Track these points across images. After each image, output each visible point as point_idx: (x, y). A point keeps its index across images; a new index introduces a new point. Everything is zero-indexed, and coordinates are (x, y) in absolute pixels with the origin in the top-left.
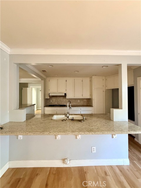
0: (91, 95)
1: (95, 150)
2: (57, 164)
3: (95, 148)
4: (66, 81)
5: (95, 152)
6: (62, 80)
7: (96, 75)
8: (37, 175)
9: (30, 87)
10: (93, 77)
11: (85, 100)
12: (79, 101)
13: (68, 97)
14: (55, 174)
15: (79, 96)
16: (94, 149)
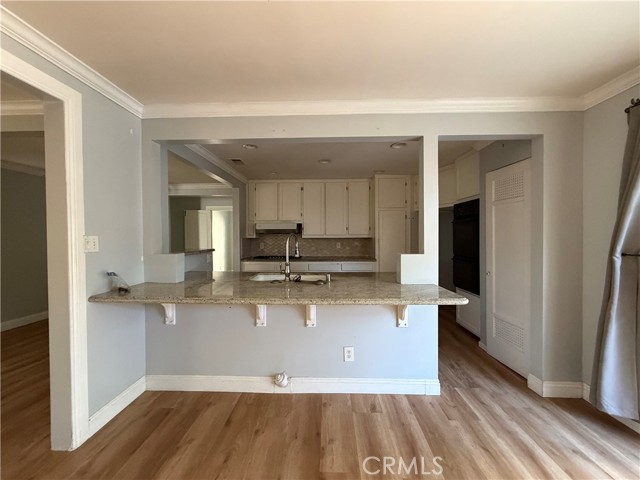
0: (372, 228)
1: (352, 353)
2: (259, 385)
3: (352, 349)
4: (302, 189)
5: (352, 359)
6: (291, 188)
7: (383, 172)
8: (209, 405)
9: (207, 207)
10: (377, 177)
11: (356, 243)
12: (339, 245)
13: (306, 234)
14: (251, 404)
15: (337, 230)
16: (349, 352)
